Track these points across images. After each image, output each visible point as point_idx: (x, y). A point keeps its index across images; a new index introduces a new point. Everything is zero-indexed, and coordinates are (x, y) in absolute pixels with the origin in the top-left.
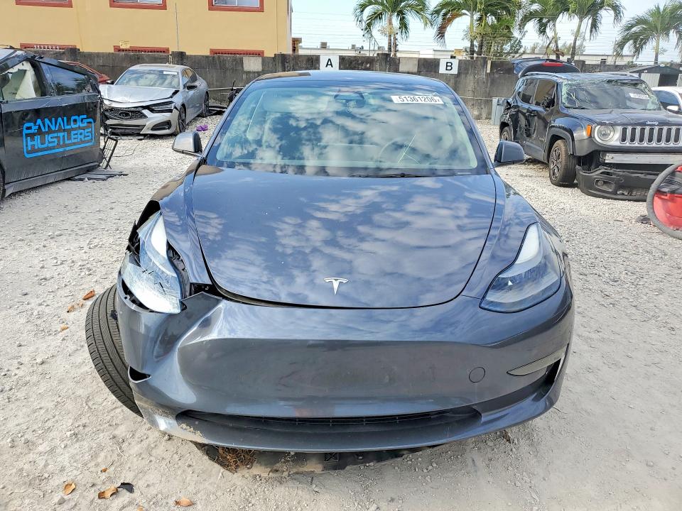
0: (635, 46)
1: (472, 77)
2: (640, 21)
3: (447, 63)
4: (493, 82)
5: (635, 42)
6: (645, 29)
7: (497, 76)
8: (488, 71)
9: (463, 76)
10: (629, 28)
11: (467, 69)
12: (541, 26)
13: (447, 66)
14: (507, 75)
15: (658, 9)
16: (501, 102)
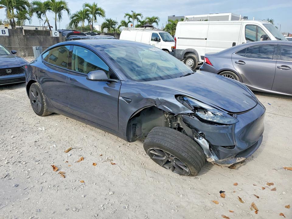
0: (75, 24)
1: (17, 37)
2: (76, 15)
3: (2, 30)
4: (27, 39)
5: (75, 23)
6: (77, 18)
7: (28, 37)
8: (24, 34)
9: (12, 37)
10: (73, 18)
11: (13, 33)
12: (38, 15)
13: (2, 32)
14: (33, 36)
15: (81, 11)
16: (37, 48)
